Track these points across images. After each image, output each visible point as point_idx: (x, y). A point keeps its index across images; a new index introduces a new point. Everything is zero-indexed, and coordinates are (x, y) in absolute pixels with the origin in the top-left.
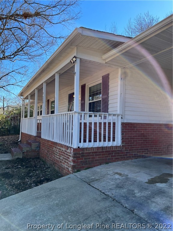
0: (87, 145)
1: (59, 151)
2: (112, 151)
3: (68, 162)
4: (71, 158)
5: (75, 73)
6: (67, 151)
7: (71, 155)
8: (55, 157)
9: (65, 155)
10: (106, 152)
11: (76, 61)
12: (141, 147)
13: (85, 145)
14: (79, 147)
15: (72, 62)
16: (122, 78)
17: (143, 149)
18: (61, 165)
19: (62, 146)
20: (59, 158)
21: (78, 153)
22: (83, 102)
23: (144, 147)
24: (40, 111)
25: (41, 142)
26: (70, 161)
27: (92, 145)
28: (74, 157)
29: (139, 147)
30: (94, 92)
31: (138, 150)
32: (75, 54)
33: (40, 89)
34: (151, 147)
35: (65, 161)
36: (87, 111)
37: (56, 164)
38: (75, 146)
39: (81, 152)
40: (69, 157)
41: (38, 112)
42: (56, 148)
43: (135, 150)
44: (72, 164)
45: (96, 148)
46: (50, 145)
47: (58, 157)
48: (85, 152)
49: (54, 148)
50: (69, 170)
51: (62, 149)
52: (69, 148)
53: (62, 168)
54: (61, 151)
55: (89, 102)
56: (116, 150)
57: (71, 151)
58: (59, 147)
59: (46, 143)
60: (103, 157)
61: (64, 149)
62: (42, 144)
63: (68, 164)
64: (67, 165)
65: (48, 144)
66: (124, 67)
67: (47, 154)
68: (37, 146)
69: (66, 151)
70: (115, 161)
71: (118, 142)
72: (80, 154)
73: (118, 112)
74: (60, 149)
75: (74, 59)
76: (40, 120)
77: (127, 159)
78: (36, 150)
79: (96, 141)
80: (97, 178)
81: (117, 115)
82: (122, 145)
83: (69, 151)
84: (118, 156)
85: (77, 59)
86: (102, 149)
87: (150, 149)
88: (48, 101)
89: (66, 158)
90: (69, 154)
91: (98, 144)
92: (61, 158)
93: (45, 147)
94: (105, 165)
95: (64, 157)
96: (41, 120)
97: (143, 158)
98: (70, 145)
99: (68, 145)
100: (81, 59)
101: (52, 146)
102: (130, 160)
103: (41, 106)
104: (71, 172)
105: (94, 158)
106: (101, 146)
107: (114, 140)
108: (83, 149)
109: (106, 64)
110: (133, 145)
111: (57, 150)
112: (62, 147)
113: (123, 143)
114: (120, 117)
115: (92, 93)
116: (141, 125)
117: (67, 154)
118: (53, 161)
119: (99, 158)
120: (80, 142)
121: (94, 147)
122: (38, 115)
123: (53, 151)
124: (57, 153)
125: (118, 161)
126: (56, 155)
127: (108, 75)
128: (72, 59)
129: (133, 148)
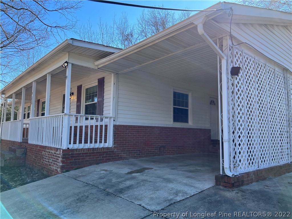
0: (77, 146)
1: (48, 155)
2: (103, 152)
3: (57, 163)
4: (60, 159)
5: (66, 77)
6: (57, 153)
7: (60, 156)
8: (44, 161)
9: (54, 157)
10: (97, 153)
11: (67, 65)
12: (133, 148)
13: (76, 147)
14: (68, 148)
15: (64, 66)
16: (114, 83)
17: (135, 150)
18: (50, 168)
19: (51, 148)
20: (49, 162)
21: (67, 154)
22: (79, 104)
23: (136, 148)
24: (26, 113)
25: (28, 148)
26: (59, 163)
27: (82, 146)
28: (63, 158)
29: (131, 149)
30: (91, 94)
31: (130, 151)
32: (67, 60)
33: (28, 88)
34: (143, 148)
35: (54, 164)
36: (82, 114)
37: (45, 168)
38: (64, 147)
39: (70, 153)
40: (58, 158)
41: (25, 114)
42: (45, 151)
43: (127, 151)
44: (61, 164)
45: (86, 149)
46: (38, 150)
47: (47, 160)
48: (75, 153)
49: (43, 152)
50: (57, 171)
51: (51, 151)
52: (59, 150)
53: (51, 170)
54: (51, 154)
55: (85, 104)
56: (107, 151)
57: (60, 152)
58: (49, 150)
59: (33, 149)
60: (94, 158)
61: (53, 152)
62: (29, 150)
63: (57, 165)
64: (56, 167)
65: (37, 149)
66: (117, 73)
67: (35, 160)
68: (23, 152)
69: (55, 153)
70: (106, 162)
71: (110, 143)
72: (69, 155)
73: (111, 115)
74: (49, 152)
75: (66, 64)
76: (26, 124)
77: (119, 160)
78: (21, 157)
79: (87, 143)
80: (84, 174)
81: (109, 118)
82: (114, 147)
83: (58, 153)
84: (109, 157)
85: (69, 64)
86: (93, 150)
87: (142, 150)
88: (38, 101)
89: (55, 160)
90: (58, 156)
91: (88, 146)
92: (51, 161)
93: (33, 153)
94: (95, 165)
95: (53, 159)
96: (28, 124)
97: (135, 159)
98: (60, 147)
99: (57, 147)
100: (72, 64)
101: (40, 150)
102: (121, 161)
103: (29, 107)
104: (60, 172)
105: (84, 159)
106: (92, 147)
107: (105, 142)
108: (73, 150)
109: (99, 69)
110: (125, 147)
111: (46, 154)
112: (52, 150)
113: (115, 145)
114: (112, 119)
115: (88, 95)
116: (134, 127)
117: (56, 156)
118: (41, 166)
119: (89, 158)
120: (70, 143)
121: (84, 148)
122: (24, 118)
123: (42, 155)
124: (46, 156)
125: (109, 162)
126: (45, 159)
127: (104, 78)
128: (64, 64)
129: (125, 149)
